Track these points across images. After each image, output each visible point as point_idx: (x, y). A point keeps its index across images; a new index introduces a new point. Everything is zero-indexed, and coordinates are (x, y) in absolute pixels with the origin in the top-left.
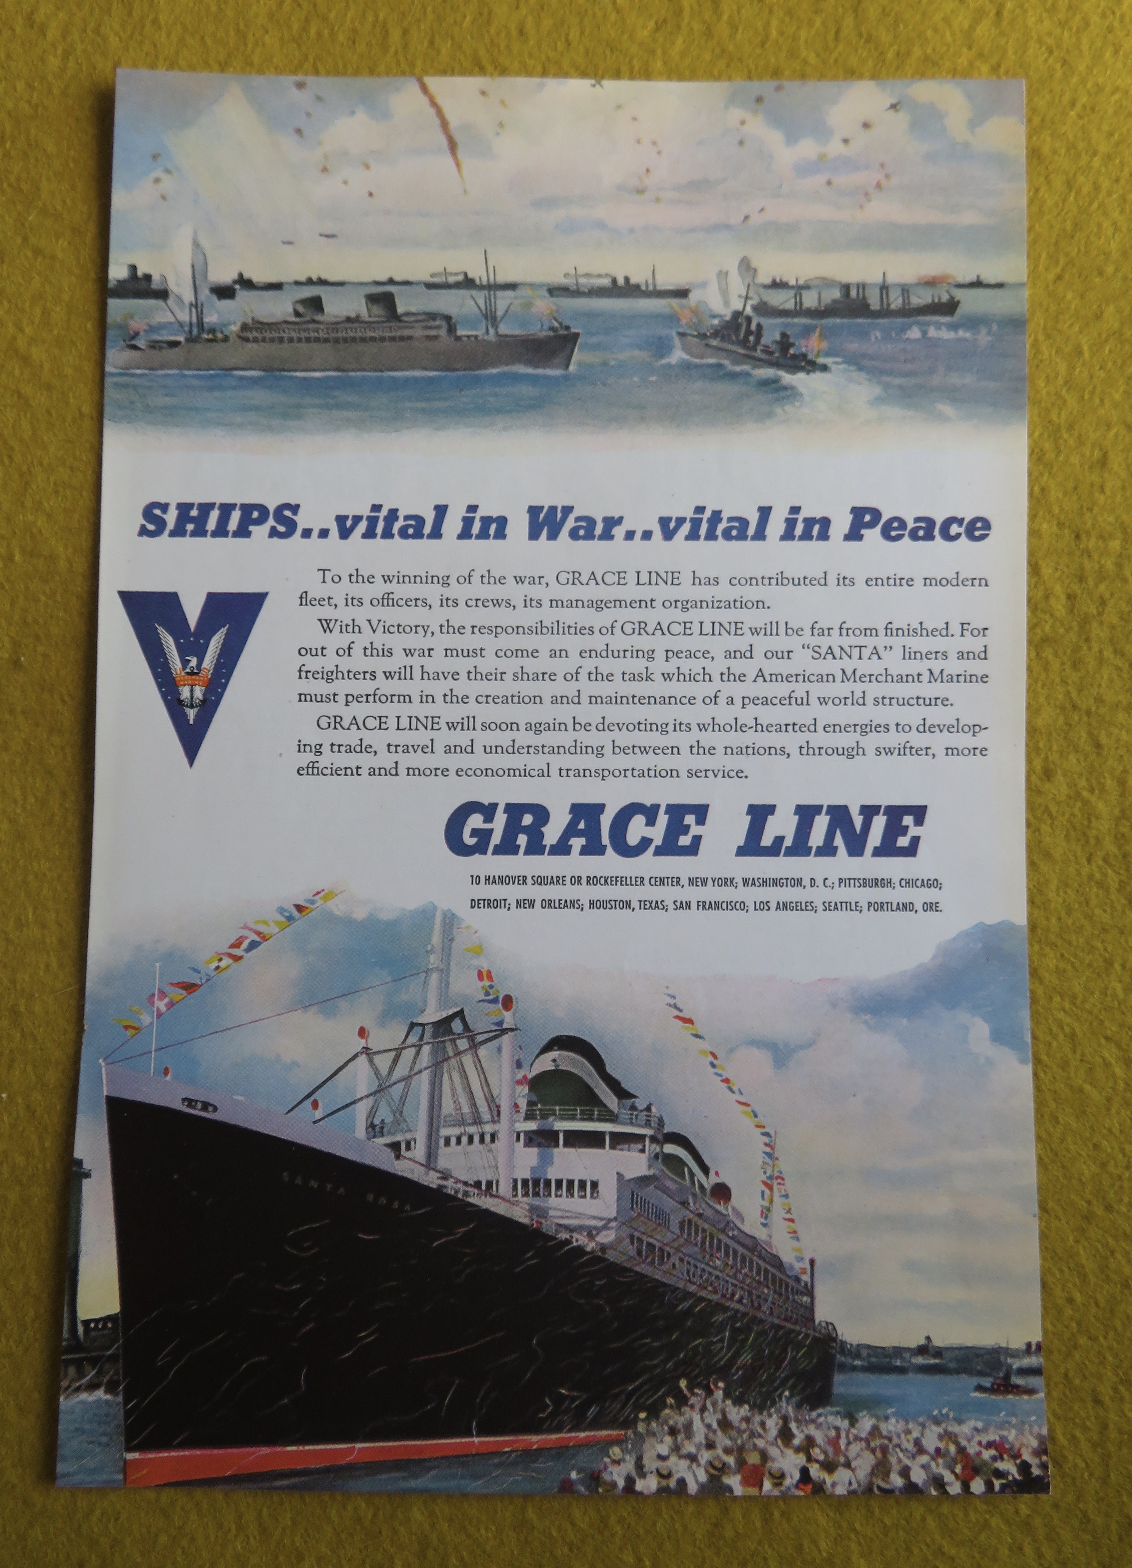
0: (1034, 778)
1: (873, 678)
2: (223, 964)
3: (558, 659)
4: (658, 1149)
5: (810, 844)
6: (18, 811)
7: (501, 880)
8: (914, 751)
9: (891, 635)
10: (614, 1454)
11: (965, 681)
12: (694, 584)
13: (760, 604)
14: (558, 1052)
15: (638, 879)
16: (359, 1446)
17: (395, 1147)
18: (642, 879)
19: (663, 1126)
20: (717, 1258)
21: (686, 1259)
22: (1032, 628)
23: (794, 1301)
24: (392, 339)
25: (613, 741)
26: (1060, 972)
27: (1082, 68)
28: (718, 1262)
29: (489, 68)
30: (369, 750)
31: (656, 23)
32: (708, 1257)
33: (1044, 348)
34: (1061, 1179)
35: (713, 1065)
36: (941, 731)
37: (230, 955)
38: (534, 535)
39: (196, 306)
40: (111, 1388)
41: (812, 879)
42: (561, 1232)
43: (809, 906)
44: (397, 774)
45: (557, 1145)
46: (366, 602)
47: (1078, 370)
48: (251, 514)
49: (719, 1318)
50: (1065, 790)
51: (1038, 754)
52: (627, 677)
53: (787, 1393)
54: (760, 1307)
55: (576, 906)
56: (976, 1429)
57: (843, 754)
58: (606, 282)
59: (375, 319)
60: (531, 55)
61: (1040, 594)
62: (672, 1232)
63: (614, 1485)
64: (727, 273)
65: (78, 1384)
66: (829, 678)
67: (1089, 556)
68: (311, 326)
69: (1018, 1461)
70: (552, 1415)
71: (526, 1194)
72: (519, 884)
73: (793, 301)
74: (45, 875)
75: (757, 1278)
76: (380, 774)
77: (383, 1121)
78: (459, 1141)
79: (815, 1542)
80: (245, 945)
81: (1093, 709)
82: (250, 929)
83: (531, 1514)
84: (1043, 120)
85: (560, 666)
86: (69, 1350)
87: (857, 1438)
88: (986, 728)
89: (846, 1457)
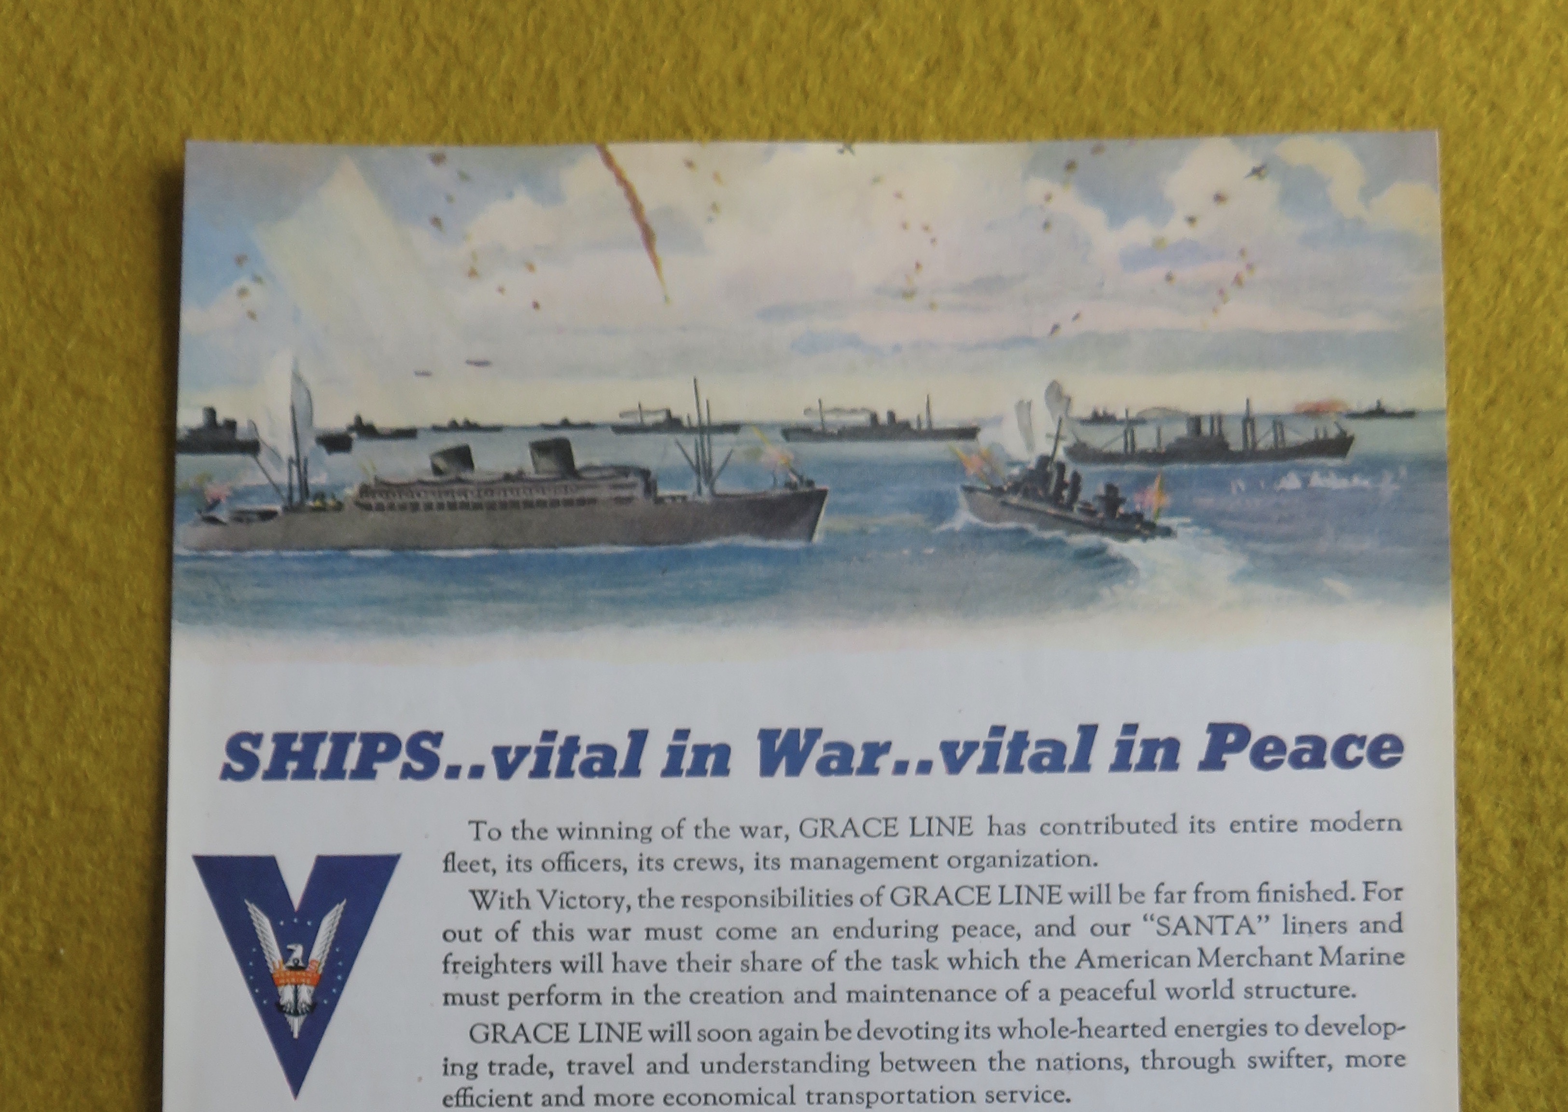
0: (1471, 1097)
1: (1243, 960)
3: (803, 942)
8: (1302, 1061)
9: (1268, 900)
11: (1372, 963)
12: (991, 833)
13: (1084, 861)
22: (1464, 887)
24: (569, 503)
25: (882, 1054)
27: (1517, 111)
29: (697, 129)
30: (542, 1070)
31: (927, 64)
33: (1473, 499)
36: (1340, 1033)
38: (768, 769)
39: (298, 463)
44: (581, 1104)
46: (537, 865)
47: (1520, 529)
48: (377, 746)
51: (1477, 1063)
52: (899, 964)
57: (1203, 1066)
58: (862, 419)
59: (544, 476)
60: (754, 112)
61: (1475, 840)
64: (1029, 404)
66: (1183, 960)
67: (1543, 786)
68: (456, 487)
73: (1122, 440)
76: (558, 1104)
81: (1553, 999)
84: (1464, 186)
85: (808, 951)
88: (1403, 1028)
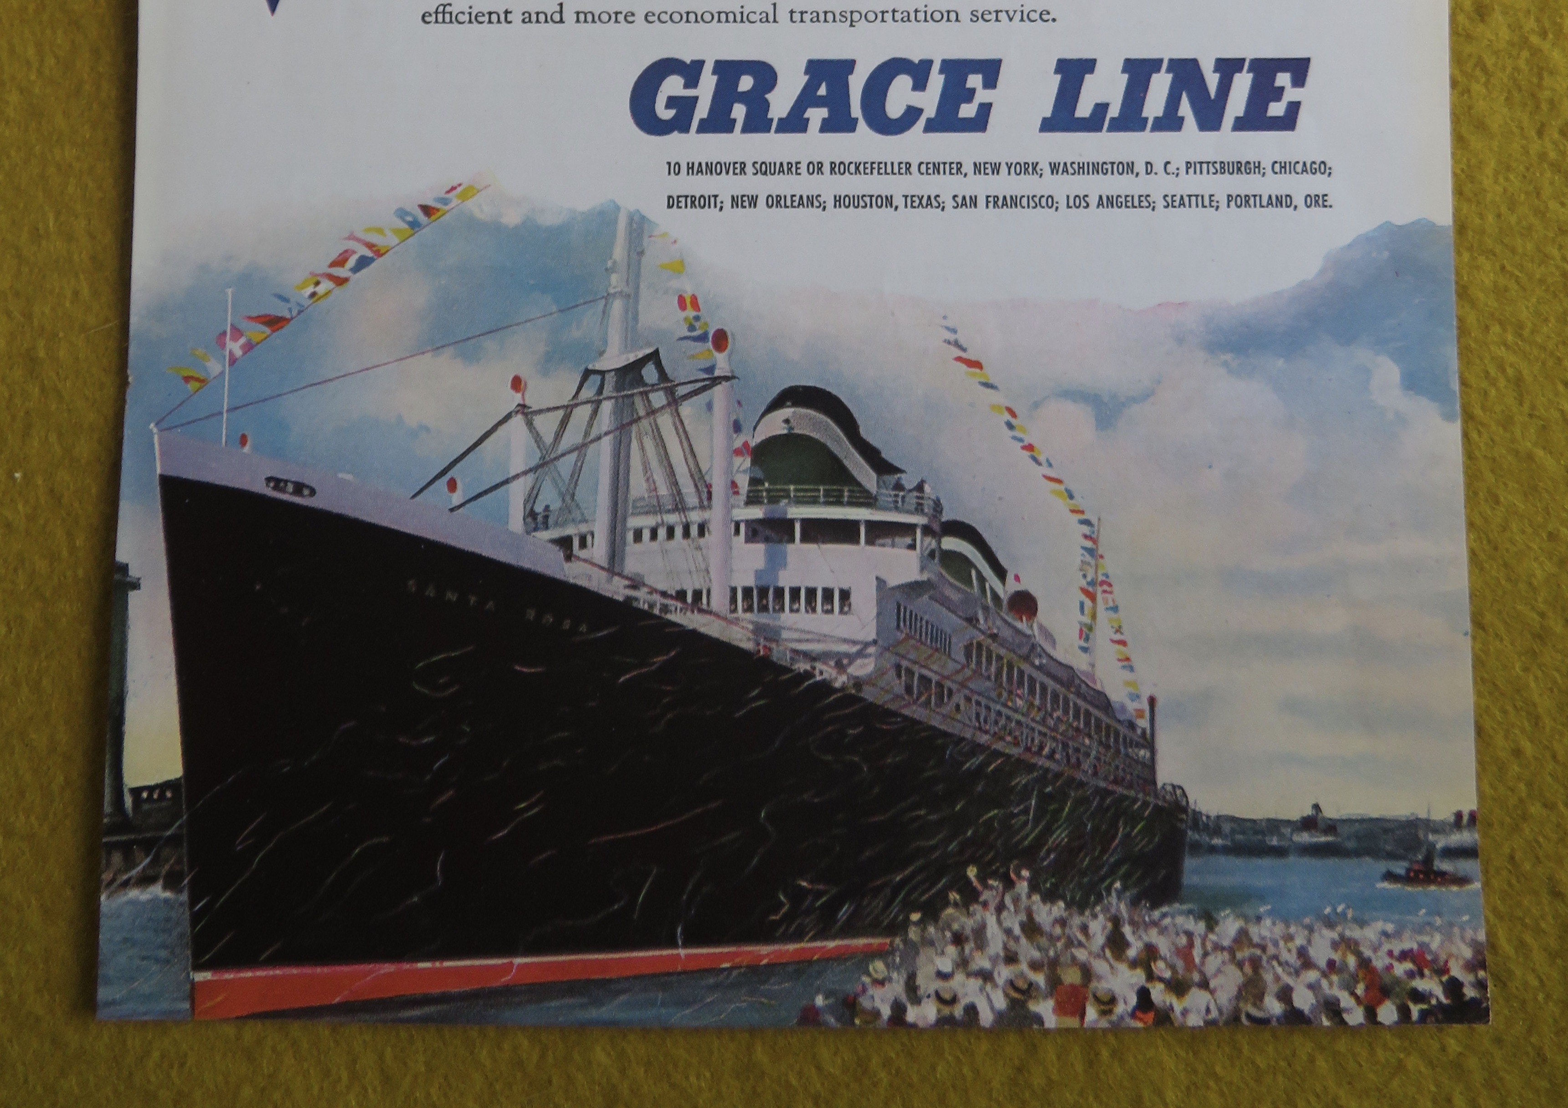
0: (1461, 18)
2: (321, 289)
4: (934, 544)
5: (1144, 115)
6: (33, 77)
7: (710, 169)
10: (876, 971)
14: (792, 410)
15: (903, 166)
16: (518, 961)
17: (565, 543)
18: (908, 165)
19: (941, 512)
20: (1018, 695)
21: (975, 698)
23: (1127, 755)
26: (1499, 292)
28: (1019, 702)
32: (1005, 694)
34: (1503, 582)
35: (1010, 426)
37: (331, 277)
40: (172, 882)
41: (1147, 163)
42: (798, 661)
43: (1143, 202)
44: (561, 21)
45: (792, 540)
49: (1021, 780)
50: (1505, 34)
53: (1118, 885)
54: (1079, 763)
55: (816, 204)
56: (1385, 934)
62: (956, 661)
63: (877, 1014)
65: (125, 877)
69: (1445, 978)
70: (789, 918)
71: (749, 609)
72: (734, 174)
74: (70, 166)
75: (1075, 724)
76: (538, 21)
77: (547, 508)
78: (654, 535)
79: (1159, 1093)
80: (352, 262)
82: (358, 240)
83: (760, 1054)
86: (112, 830)
87: (1218, 947)
89: (1202, 973)
